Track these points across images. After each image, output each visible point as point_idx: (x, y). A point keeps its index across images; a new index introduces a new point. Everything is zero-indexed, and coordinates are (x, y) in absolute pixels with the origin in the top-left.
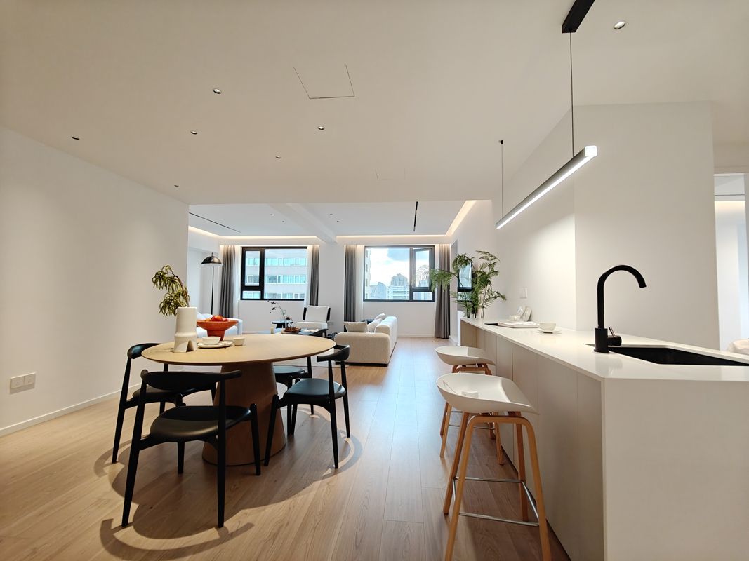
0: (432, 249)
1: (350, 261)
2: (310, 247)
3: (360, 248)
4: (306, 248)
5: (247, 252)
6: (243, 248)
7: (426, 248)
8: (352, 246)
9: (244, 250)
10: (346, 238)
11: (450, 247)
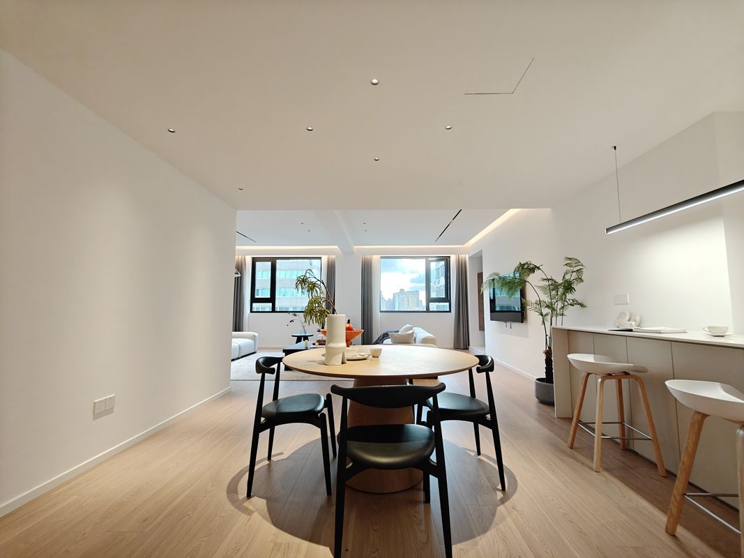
0: (447, 260)
1: (367, 272)
2: (325, 258)
3: (376, 258)
4: (320, 258)
5: (257, 263)
6: (253, 258)
7: (441, 259)
9: (254, 261)
10: (363, 249)
11: (467, 256)
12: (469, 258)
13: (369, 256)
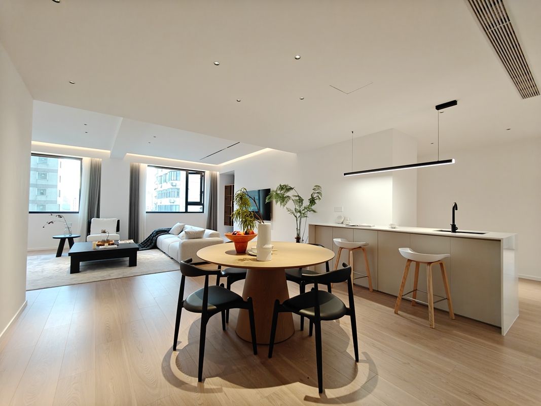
0: (201, 174)
1: (135, 177)
3: (143, 167)
4: (81, 159)
7: (197, 172)
8: (136, 164)
10: (132, 156)
11: (218, 173)
12: (220, 174)
13: (137, 164)
